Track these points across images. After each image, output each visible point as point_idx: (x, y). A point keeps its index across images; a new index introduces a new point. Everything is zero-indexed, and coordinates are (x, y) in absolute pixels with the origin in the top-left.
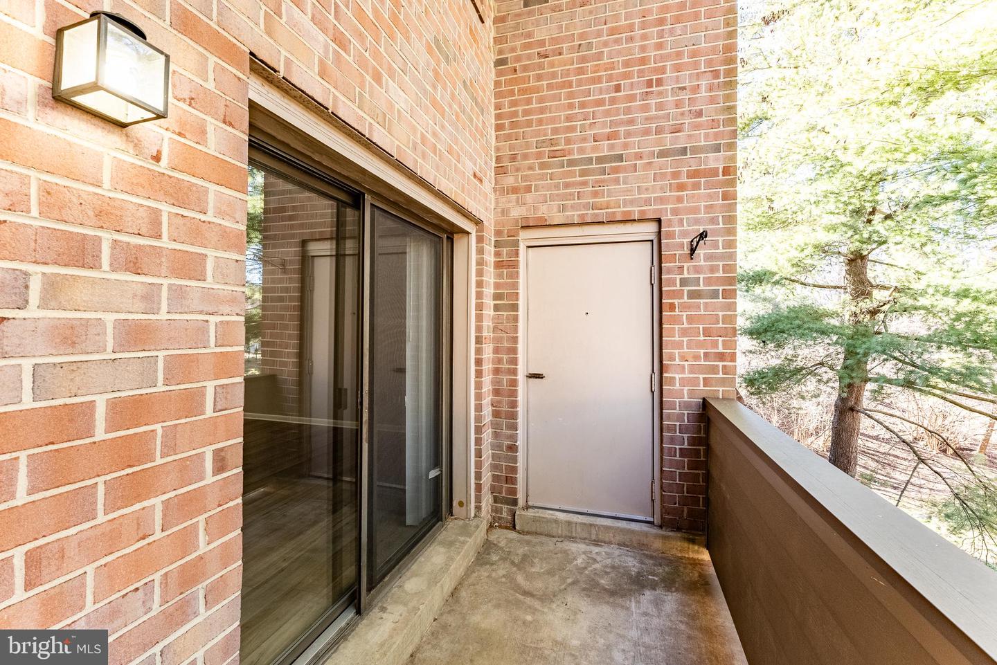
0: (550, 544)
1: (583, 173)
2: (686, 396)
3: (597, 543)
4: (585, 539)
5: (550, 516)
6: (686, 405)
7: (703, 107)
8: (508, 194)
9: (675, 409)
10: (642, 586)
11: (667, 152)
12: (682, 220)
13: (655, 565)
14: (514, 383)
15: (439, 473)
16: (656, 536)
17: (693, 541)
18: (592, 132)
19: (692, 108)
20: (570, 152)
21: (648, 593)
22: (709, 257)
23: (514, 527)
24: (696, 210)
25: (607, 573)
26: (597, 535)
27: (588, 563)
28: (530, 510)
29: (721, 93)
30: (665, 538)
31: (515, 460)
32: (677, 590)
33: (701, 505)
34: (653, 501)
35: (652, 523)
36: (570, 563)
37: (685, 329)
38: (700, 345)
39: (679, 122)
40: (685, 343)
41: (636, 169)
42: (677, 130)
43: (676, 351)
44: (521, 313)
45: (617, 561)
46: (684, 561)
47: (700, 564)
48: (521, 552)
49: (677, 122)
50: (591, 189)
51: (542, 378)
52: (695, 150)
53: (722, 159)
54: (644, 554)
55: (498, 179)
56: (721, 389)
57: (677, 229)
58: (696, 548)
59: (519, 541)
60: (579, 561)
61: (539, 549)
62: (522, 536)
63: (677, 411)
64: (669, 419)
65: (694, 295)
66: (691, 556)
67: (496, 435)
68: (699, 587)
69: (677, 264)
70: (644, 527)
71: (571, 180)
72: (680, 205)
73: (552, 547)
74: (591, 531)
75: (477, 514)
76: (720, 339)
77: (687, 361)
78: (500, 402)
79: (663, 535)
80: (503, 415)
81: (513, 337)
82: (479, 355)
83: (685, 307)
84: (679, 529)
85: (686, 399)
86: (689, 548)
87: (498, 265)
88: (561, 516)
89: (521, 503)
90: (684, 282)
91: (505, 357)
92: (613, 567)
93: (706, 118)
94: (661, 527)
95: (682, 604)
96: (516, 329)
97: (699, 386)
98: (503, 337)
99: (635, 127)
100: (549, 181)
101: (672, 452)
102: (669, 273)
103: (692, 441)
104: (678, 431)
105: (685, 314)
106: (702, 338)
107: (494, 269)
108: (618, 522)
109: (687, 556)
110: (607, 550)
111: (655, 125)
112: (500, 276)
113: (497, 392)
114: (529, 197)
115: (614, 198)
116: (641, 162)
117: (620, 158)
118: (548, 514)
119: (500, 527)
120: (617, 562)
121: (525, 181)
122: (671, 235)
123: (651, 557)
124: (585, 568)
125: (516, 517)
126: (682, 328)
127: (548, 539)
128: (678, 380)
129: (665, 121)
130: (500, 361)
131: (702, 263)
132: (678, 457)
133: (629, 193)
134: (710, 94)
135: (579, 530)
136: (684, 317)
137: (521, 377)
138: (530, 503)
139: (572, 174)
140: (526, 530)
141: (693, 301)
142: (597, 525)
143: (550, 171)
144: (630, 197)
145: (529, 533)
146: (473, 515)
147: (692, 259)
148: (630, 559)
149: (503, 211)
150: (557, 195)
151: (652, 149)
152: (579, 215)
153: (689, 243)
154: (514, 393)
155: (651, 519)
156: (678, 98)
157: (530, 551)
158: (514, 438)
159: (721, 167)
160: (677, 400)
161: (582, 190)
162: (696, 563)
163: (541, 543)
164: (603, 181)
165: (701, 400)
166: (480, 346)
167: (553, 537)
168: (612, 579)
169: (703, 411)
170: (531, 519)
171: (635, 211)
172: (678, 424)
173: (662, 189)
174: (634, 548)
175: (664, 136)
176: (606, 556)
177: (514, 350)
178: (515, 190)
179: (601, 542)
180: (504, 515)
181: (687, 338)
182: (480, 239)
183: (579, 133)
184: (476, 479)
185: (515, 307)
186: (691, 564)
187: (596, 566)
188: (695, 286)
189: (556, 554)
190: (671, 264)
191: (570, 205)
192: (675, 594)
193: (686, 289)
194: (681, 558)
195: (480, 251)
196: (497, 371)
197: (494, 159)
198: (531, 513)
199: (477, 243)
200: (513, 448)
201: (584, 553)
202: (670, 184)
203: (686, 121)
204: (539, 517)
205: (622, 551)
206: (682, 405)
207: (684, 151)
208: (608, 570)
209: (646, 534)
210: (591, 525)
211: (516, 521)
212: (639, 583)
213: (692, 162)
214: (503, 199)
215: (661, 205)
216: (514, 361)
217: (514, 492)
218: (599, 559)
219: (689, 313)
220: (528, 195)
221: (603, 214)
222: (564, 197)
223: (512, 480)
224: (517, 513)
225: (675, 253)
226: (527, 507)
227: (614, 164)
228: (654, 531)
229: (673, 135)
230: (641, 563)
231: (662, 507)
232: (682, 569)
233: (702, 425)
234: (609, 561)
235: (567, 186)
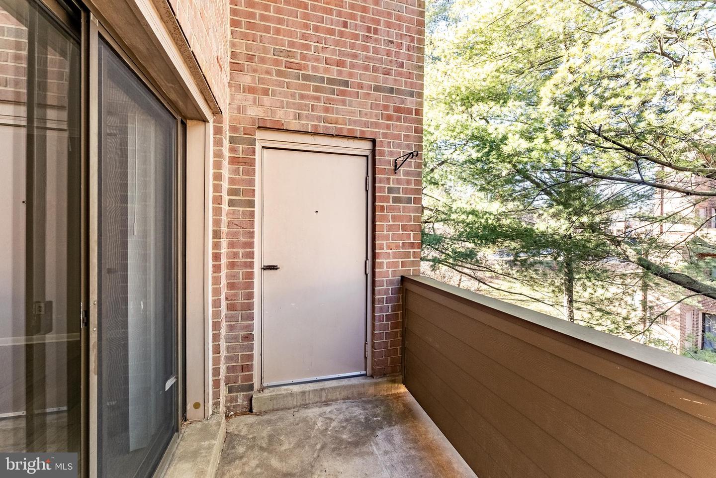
0: (289, 417)
1: (316, 89)
2: (390, 276)
3: (327, 403)
4: (316, 403)
5: (286, 392)
6: (390, 282)
7: (404, 61)
8: (244, 92)
9: (383, 286)
10: (374, 429)
11: (381, 88)
12: (389, 143)
13: (374, 408)
14: (250, 275)
15: (175, 380)
16: (370, 385)
17: (394, 382)
18: (325, 56)
19: (397, 59)
20: (305, 68)
21: (379, 433)
22: (407, 173)
23: (251, 411)
24: (398, 137)
25: (344, 427)
26: (327, 396)
27: (327, 423)
28: (266, 391)
29: (415, 54)
30: (376, 384)
31: (251, 348)
32: (396, 423)
33: (399, 354)
34: (366, 358)
35: (365, 375)
36: (312, 429)
37: (390, 226)
38: (400, 237)
39: (388, 67)
40: (391, 236)
41: (358, 97)
42: (387, 73)
43: (385, 242)
44: (257, 209)
45: (347, 413)
46: (390, 397)
47: (400, 397)
48: (265, 434)
49: (386, 67)
50: (323, 104)
51: (277, 269)
52: (399, 92)
53: (415, 103)
54: (363, 401)
55: (234, 75)
56: (412, 268)
57: (386, 149)
58: (396, 385)
59: (259, 424)
60: (319, 424)
61: (281, 425)
62: (261, 417)
63: (385, 287)
64: (379, 294)
65: (397, 200)
66: (393, 393)
67: (231, 328)
68: (406, 415)
69: (386, 176)
70: (361, 380)
71: (305, 92)
72: (388, 132)
73: (291, 419)
74: (321, 395)
75: (216, 411)
76: (412, 233)
77: (391, 249)
78: (235, 295)
79: (375, 382)
80: (239, 308)
81: (249, 232)
82: (217, 249)
83: (391, 209)
84: (385, 375)
85: (391, 278)
86: (392, 387)
87: (234, 161)
88: (296, 389)
89: (257, 386)
90: (390, 190)
91: (241, 251)
92: (347, 420)
93: (405, 70)
94: (372, 376)
95: (405, 433)
96: (252, 224)
97: (399, 268)
98: (239, 232)
99: (357, 61)
100: (285, 89)
101: (381, 319)
102: (380, 182)
103: (394, 309)
104: (385, 302)
105: (390, 214)
106: (401, 232)
107: (229, 164)
108: (342, 381)
109: (390, 393)
110: (336, 407)
111: (372, 64)
112: (236, 172)
113: (231, 286)
114: (266, 100)
115: (342, 117)
116: (362, 91)
117: (346, 84)
118: (283, 390)
119: (236, 415)
120: (348, 415)
121: (263, 84)
122: (382, 153)
123: (368, 402)
124: (326, 429)
125: (253, 401)
126: (388, 225)
127: (285, 412)
128: (385, 263)
129: (378, 62)
130: (235, 255)
131: (402, 177)
132: (385, 322)
133: (353, 115)
134: (408, 53)
135: (312, 396)
136: (390, 216)
137: (257, 270)
138: (265, 385)
139: (306, 87)
140: (263, 410)
141: (396, 204)
142: (327, 388)
143: (287, 80)
144: (353, 118)
145: (266, 412)
146: (211, 413)
147: (396, 173)
148: (356, 409)
149: (239, 109)
150: (294, 104)
151: (370, 83)
152: (312, 125)
153: (394, 161)
154: (250, 285)
155: (364, 372)
156: (388, 48)
157: (273, 430)
158: (250, 327)
159: (414, 108)
160: (385, 279)
161: (316, 104)
162: (398, 397)
163: (281, 419)
164: (333, 100)
165: (400, 278)
166: (219, 240)
167: (289, 409)
168: (351, 431)
169: (401, 285)
170: (268, 399)
171: (358, 130)
172: (385, 297)
173: (376, 116)
174: (355, 398)
175: (378, 74)
176: (338, 412)
177: (251, 245)
178: (251, 90)
179: (330, 401)
180: (240, 402)
181: (392, 233)
182: (218, 131)
183: (313, 53)
184: (214, 375)
185: (251, 204)
186: (395, 399)
187: (334, 424)
188: (397, 194)
189: (298, 424)
190: (382, 176)
191: (305, 115)
192: (396, 427)
193: (392, 195)
194: (387, 396)
195: (218, 143)
196: (232, 265)
197: (229, 54)
198: (267, 393)
199: (214, 134)
200: (249, 337)
201: (320, 415)
202: (382, 114)
203: (393, 68)
204: (276, 395)
205: (347, 404)
206: (388, 282)
207: (391, 90)
208: (344, 424)
209: (363, 385)
210: (322, 390)
211: (253, 404)
212: (369, 427)
213: (397, 100)
214: (239, 96)
215: (376, 128)
216: (251, 255)
217: (250, 378)
218: (333, 417)
219: (394, 214)
220: (265, 98)
221: (332, 128)
222: (300, 107)
223: (250, 368)
224: (254, 396)
225: (384, 167)
226: (262, 389)
227: (341, 88)
228: (369, 381)
229: (384, 76)
230: (365, 410)
231: (373, 361)
232: (391, 405)
233: (400, 295)
234: (341, 416)
235: (302, 97)
